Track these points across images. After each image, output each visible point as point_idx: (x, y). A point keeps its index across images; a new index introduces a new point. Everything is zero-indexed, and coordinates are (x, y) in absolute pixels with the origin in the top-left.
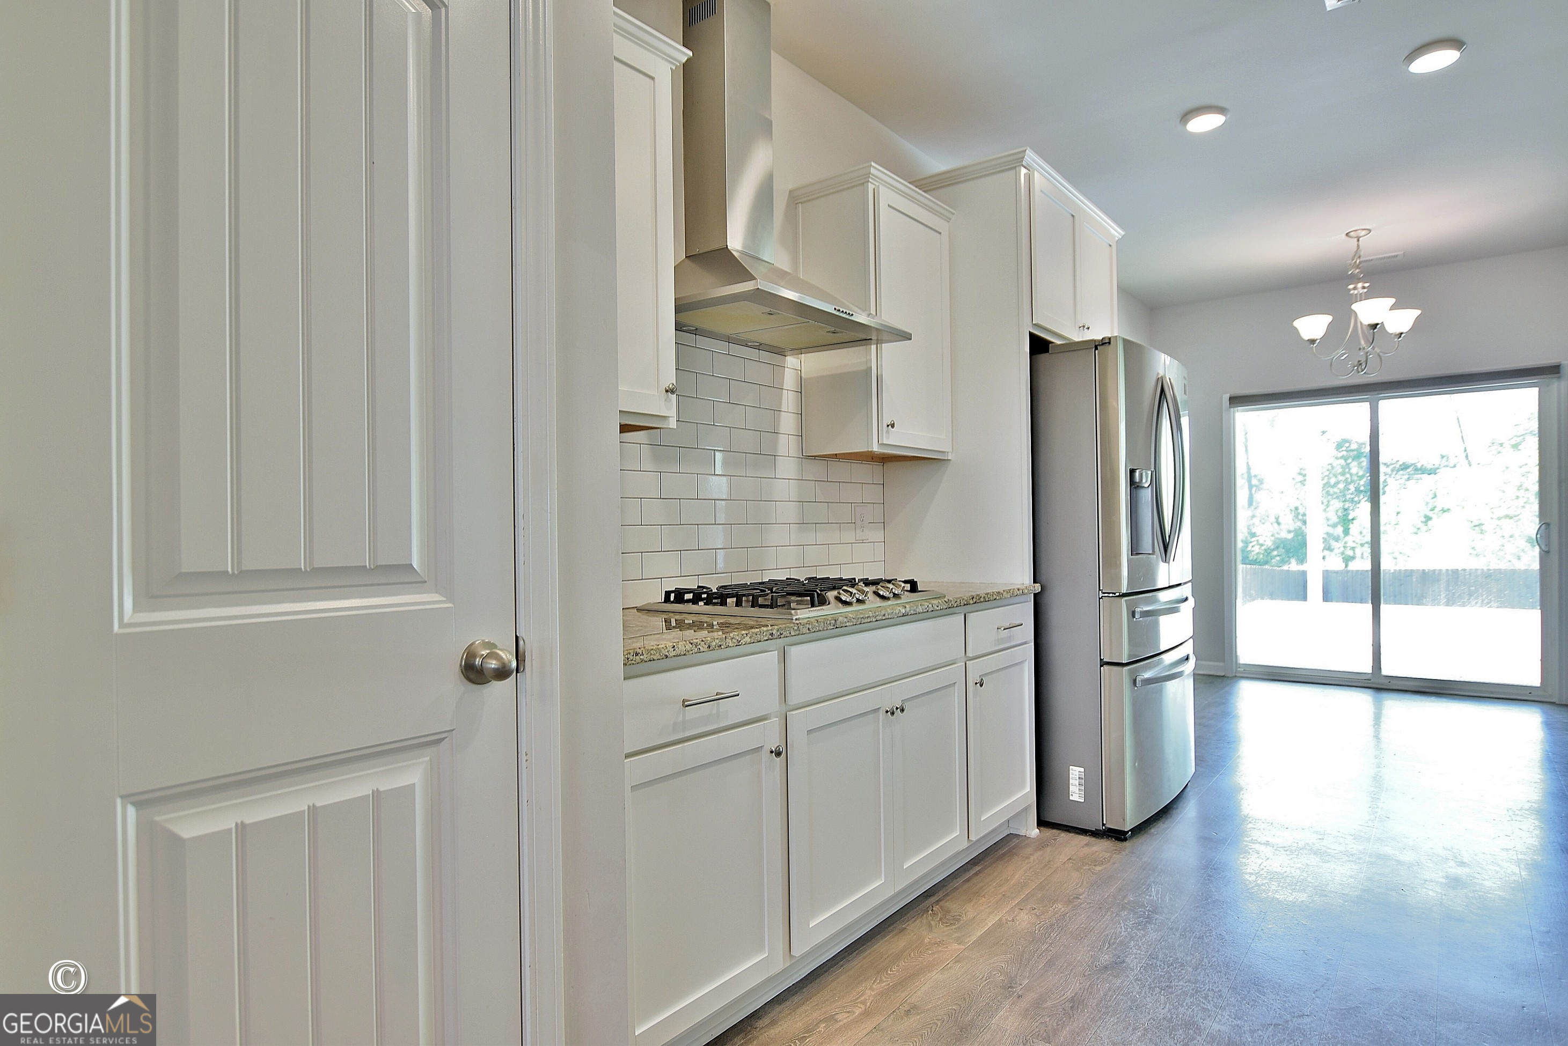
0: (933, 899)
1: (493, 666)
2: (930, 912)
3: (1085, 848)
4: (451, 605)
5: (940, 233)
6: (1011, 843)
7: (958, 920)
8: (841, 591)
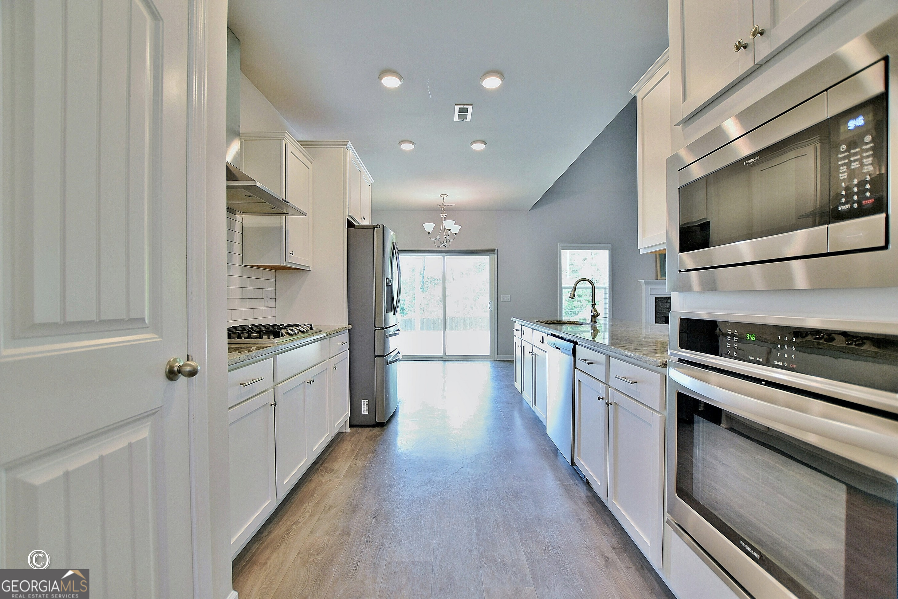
0: (318, 465)
1: (188, 370)
2: (319, 470)
3: (371, 432)
4: (161, 339)
5: (309, 168)
6: (340, 436)
7: (333, 470)
8: (288, 330)
